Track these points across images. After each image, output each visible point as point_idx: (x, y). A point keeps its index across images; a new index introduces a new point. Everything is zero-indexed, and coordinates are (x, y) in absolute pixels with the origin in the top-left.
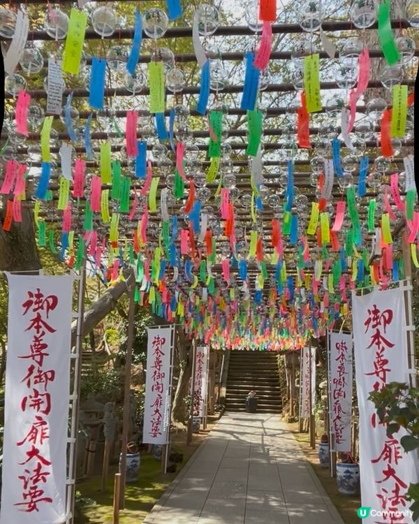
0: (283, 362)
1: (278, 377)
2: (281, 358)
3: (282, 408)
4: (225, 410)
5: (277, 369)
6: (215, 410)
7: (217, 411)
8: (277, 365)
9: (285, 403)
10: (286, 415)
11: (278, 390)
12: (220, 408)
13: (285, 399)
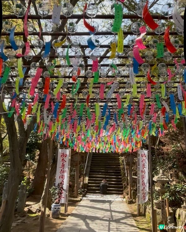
0: (123, 161)
1: (120, 170)
2: (122, 158)
3: (122, 191)
4: (87, 192)
5: (120, 166)
6: (79, 194)
7: (81, 194)
8: (119, 163)
9: (125, 188)
10: (126, 197)
11: (120, 178)
12: (83, 192)
13: (125, 185)
